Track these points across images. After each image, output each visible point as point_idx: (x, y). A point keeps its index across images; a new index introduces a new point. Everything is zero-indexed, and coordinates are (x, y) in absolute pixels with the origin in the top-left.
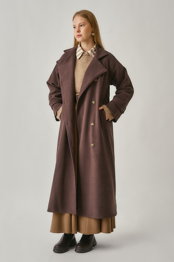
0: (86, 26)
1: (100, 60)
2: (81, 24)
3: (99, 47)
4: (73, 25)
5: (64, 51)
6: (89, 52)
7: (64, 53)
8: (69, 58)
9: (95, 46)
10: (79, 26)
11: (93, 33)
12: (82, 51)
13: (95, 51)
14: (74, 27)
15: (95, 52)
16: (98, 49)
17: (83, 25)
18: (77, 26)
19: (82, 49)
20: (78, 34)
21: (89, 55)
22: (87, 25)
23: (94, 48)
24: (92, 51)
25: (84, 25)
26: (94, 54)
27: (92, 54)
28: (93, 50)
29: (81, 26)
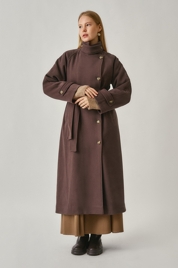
0: (92, 26)
2: (87, 24)
4: (79, 25)
10: (85, 26)
11: (99, 34)
14: (80, 27)
17: (90, 25)
18: (83, 26)
20: (84, 33)
22: (94, 24)
29: (87, 25)
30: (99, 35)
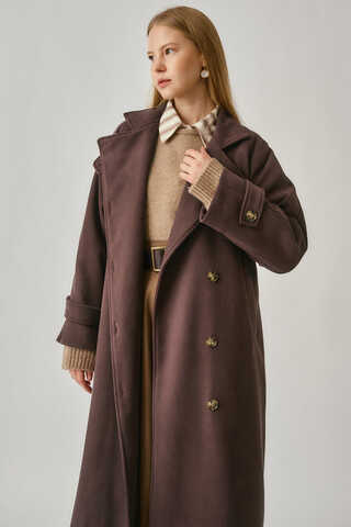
0: (182, 53)
1: (229, 150)
3: (226, 114)
5: (126, 115)
6: (199, 125)
7: (124, 119)
8: (136, 136)
9: (215, 111)
10: (162, 54)
11: (203, 72)
12: (177, 120)
13: (215, 123)
15: (213, 128)
16: (223, 121)
17: (173, 50)
18: (157, 55)
19: (179, 114)
21: (196, 133)
22: (186, 50)
23: (213, 115)
24: (206, 123)
25: (175, 50)
26: (212, 133)
27: (206, 132)
28: (210, 122)
29: (167, 52)
30: (206, 74)
